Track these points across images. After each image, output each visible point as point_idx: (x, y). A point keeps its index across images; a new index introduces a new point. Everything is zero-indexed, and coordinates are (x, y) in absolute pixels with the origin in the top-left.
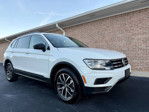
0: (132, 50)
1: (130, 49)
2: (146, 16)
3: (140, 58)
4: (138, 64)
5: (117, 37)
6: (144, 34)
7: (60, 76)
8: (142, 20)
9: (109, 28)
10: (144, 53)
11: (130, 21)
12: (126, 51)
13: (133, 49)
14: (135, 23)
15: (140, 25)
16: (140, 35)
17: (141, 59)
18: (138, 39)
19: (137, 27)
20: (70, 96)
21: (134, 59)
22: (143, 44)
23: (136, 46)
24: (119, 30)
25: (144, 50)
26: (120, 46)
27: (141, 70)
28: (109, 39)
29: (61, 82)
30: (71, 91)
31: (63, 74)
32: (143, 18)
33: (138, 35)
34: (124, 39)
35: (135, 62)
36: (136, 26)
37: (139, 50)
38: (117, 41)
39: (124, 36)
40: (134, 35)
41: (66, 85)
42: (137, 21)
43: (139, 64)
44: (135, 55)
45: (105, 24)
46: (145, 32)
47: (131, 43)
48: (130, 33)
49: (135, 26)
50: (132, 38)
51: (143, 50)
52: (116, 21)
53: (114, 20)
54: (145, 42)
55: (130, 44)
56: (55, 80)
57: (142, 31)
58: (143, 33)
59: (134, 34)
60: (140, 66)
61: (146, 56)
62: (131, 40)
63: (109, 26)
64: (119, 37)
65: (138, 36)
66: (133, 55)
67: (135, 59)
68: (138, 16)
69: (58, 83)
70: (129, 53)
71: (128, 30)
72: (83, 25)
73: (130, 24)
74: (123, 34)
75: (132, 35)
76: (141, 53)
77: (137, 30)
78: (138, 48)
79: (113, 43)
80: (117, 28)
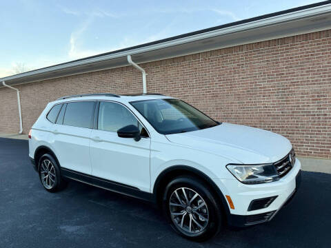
0: (291, 115)
1: (286, 113)
2: (319, 48)
3: (305, 131)
4: (302, 142)
5: (260, 88)
6: (314, 84)
7: (175, 191)
8: (312, 55)
9: (242, 67)
10: (314, 122)
11: (287, 55)
12: (278, 115)
13: (293, 112)
14: (297, 60)
15: (307, 65)
16: (307, 85)
17: (308, 134)
18: (302, 94)
19: (301, 69)
20: (199, 229)
21: (293, 133)
22: (313, 103)
23: (298, 106)
24: (264, 73)
25: (314, 115)
26: (266, 107)
27: (308, 155)
28: (244, 92)
29: (179, 203)
30: (201, 219)
31: (183, 189)
32: (314, 52)
33: (302, 85)
34: (274, 93)
35: (296, 139)
36: (300, 66)
37: (304, 115)
38: (259, 96)
39: (275, 87)
40: (294, 85)
41: (189, 207)
42: (301, 57)
43: (305, 143)
44: (297, 124)
45: (234, 60)
46: (317, 80)
47: (289, 101)
48: (287, 80)
49: (296, 66)
50: (290, 92)
51: (312, 115)
52: (259, 53)
53: (254, 51)
54: (316, 100)
55: (287, 104)
56: (165, 198)
57: (311, 78)
58: (313, 81)
59: (295, 82)
60: (306, 146)
61: (317, 128)
62: (289, 95)
63: (243, 64)
64: (263, 88)
65: (302, 88)
66: (291, 124)
67: (297, 133)
68: (303, 46)
69: (171, 204)
70: (284, 122)
71: (283, 74)
72: (187, 58)
73: (287, 62)
74: (272, 81)
75: (290, 86)
76: (307, 122)
77: (302, 75)
78: (302, 112)
79: (250, 99)
80: (260, 68)
